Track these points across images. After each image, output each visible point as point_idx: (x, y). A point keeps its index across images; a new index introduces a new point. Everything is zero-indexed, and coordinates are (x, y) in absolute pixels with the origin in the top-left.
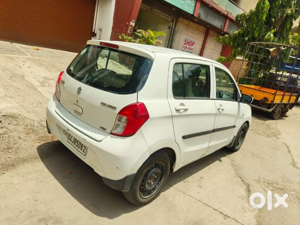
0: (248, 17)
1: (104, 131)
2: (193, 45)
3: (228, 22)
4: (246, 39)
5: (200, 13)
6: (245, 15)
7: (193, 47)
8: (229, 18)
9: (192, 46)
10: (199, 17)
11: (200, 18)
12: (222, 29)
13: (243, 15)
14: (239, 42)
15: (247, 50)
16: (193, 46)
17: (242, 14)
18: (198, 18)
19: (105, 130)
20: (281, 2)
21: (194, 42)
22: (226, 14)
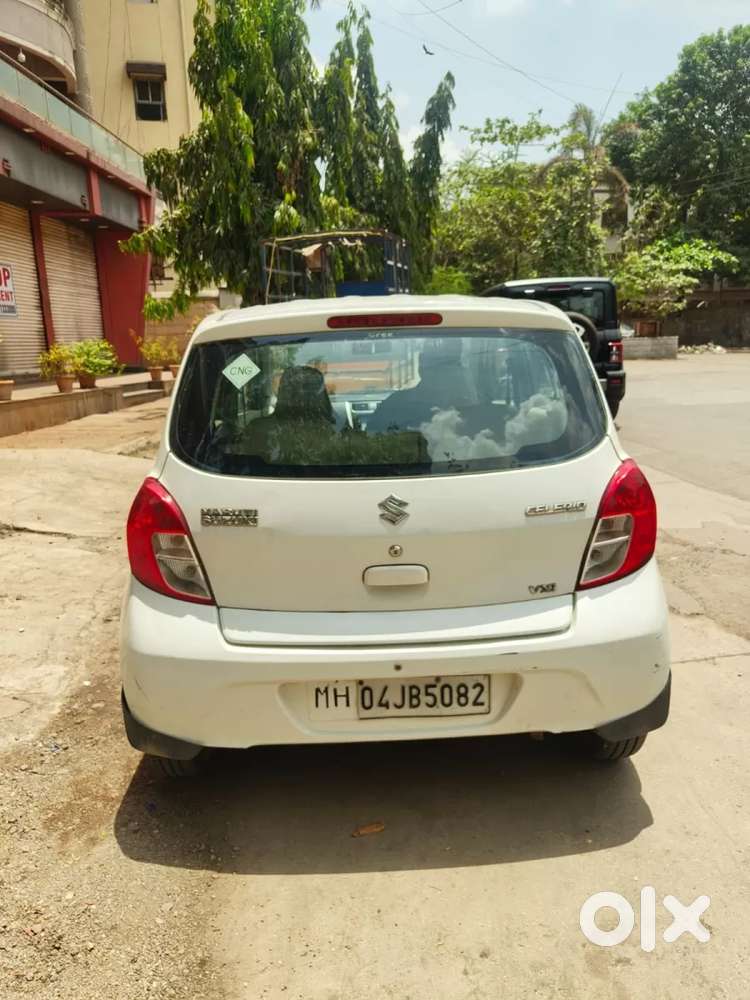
0: (182, 160)
1: (551, 593)
2: (7, 278)
3: (95, 182)
4: (217, 231)
5: (6, 158)
6: (169, 156)
7: (9, 288)
8: (96, 166)
9: (6, 284)
10: (8, 172)
11: (12, 176)
12: (88, 208)
13: (162, 157)
14: (196, 243)
15: (268, 265)
16: (9, 282)
17: (159, 152)
18: (6, 175)
19: (552, 590)
20: (275, 112)
21: (9, 268)
22: (85, 156)
